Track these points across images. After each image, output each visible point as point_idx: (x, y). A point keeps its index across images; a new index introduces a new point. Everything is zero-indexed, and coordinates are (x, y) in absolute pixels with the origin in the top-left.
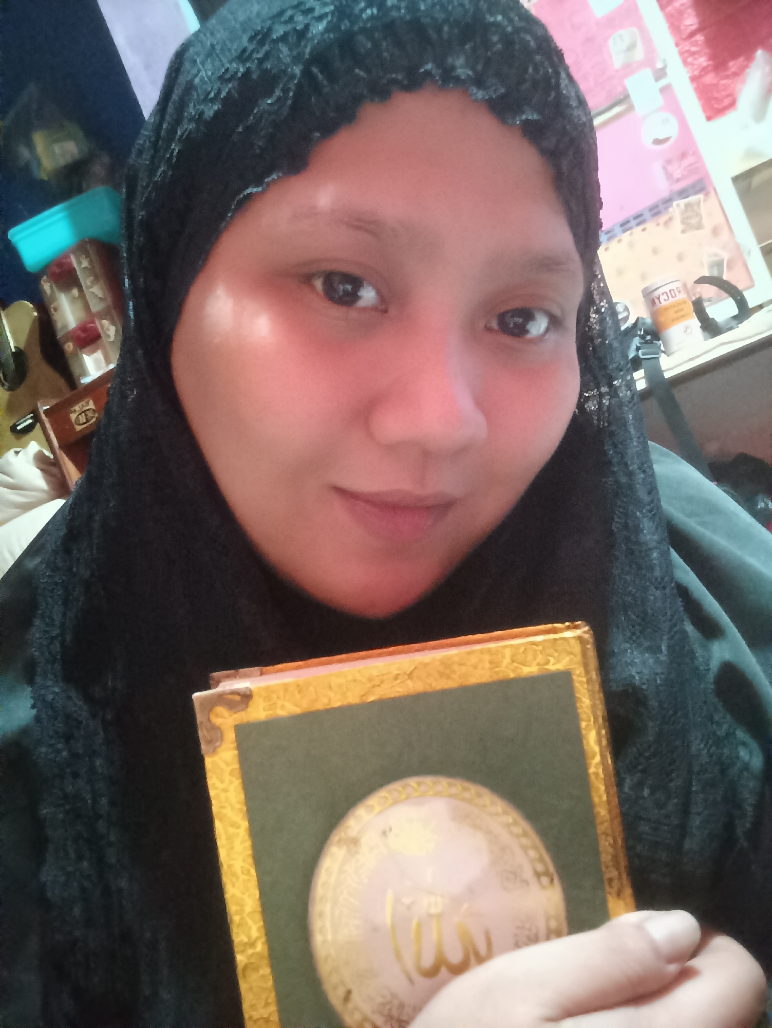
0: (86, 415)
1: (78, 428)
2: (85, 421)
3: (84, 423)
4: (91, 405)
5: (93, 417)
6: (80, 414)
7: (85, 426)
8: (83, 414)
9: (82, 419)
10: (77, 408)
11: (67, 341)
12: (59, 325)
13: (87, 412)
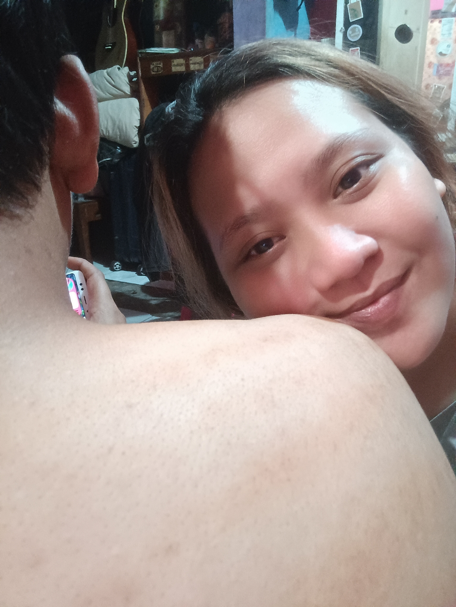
0: (158, 68)
1: (153, 73)
2: (156, 71)
3: (155, 72)
4: (161, 66)
5: (160, 71)
6: (155, 67)
7: (156, 73)
8: (157, 68)
9: (156, 69)
10: (155, 63)
11: (157, 24)
12: (156, 14)
13: (159, 68)
